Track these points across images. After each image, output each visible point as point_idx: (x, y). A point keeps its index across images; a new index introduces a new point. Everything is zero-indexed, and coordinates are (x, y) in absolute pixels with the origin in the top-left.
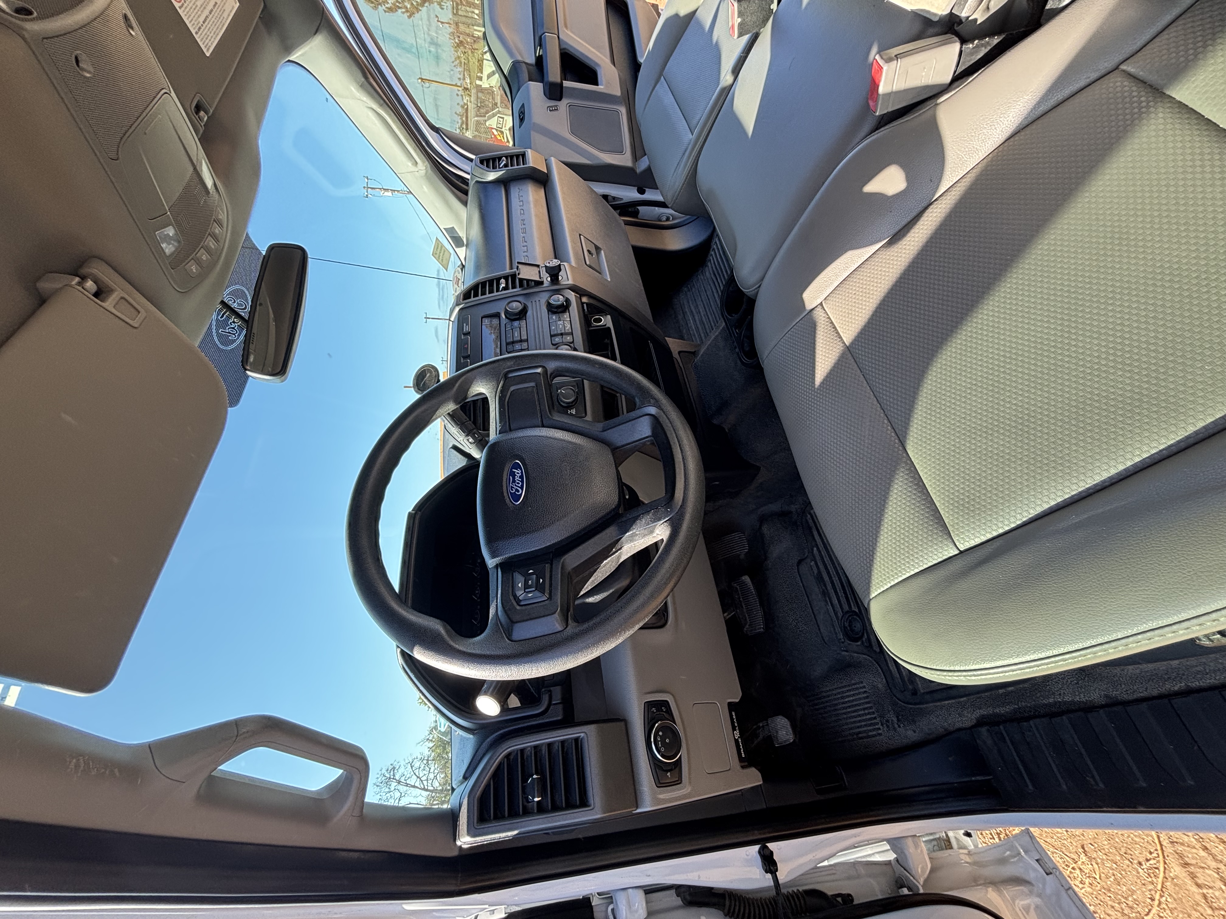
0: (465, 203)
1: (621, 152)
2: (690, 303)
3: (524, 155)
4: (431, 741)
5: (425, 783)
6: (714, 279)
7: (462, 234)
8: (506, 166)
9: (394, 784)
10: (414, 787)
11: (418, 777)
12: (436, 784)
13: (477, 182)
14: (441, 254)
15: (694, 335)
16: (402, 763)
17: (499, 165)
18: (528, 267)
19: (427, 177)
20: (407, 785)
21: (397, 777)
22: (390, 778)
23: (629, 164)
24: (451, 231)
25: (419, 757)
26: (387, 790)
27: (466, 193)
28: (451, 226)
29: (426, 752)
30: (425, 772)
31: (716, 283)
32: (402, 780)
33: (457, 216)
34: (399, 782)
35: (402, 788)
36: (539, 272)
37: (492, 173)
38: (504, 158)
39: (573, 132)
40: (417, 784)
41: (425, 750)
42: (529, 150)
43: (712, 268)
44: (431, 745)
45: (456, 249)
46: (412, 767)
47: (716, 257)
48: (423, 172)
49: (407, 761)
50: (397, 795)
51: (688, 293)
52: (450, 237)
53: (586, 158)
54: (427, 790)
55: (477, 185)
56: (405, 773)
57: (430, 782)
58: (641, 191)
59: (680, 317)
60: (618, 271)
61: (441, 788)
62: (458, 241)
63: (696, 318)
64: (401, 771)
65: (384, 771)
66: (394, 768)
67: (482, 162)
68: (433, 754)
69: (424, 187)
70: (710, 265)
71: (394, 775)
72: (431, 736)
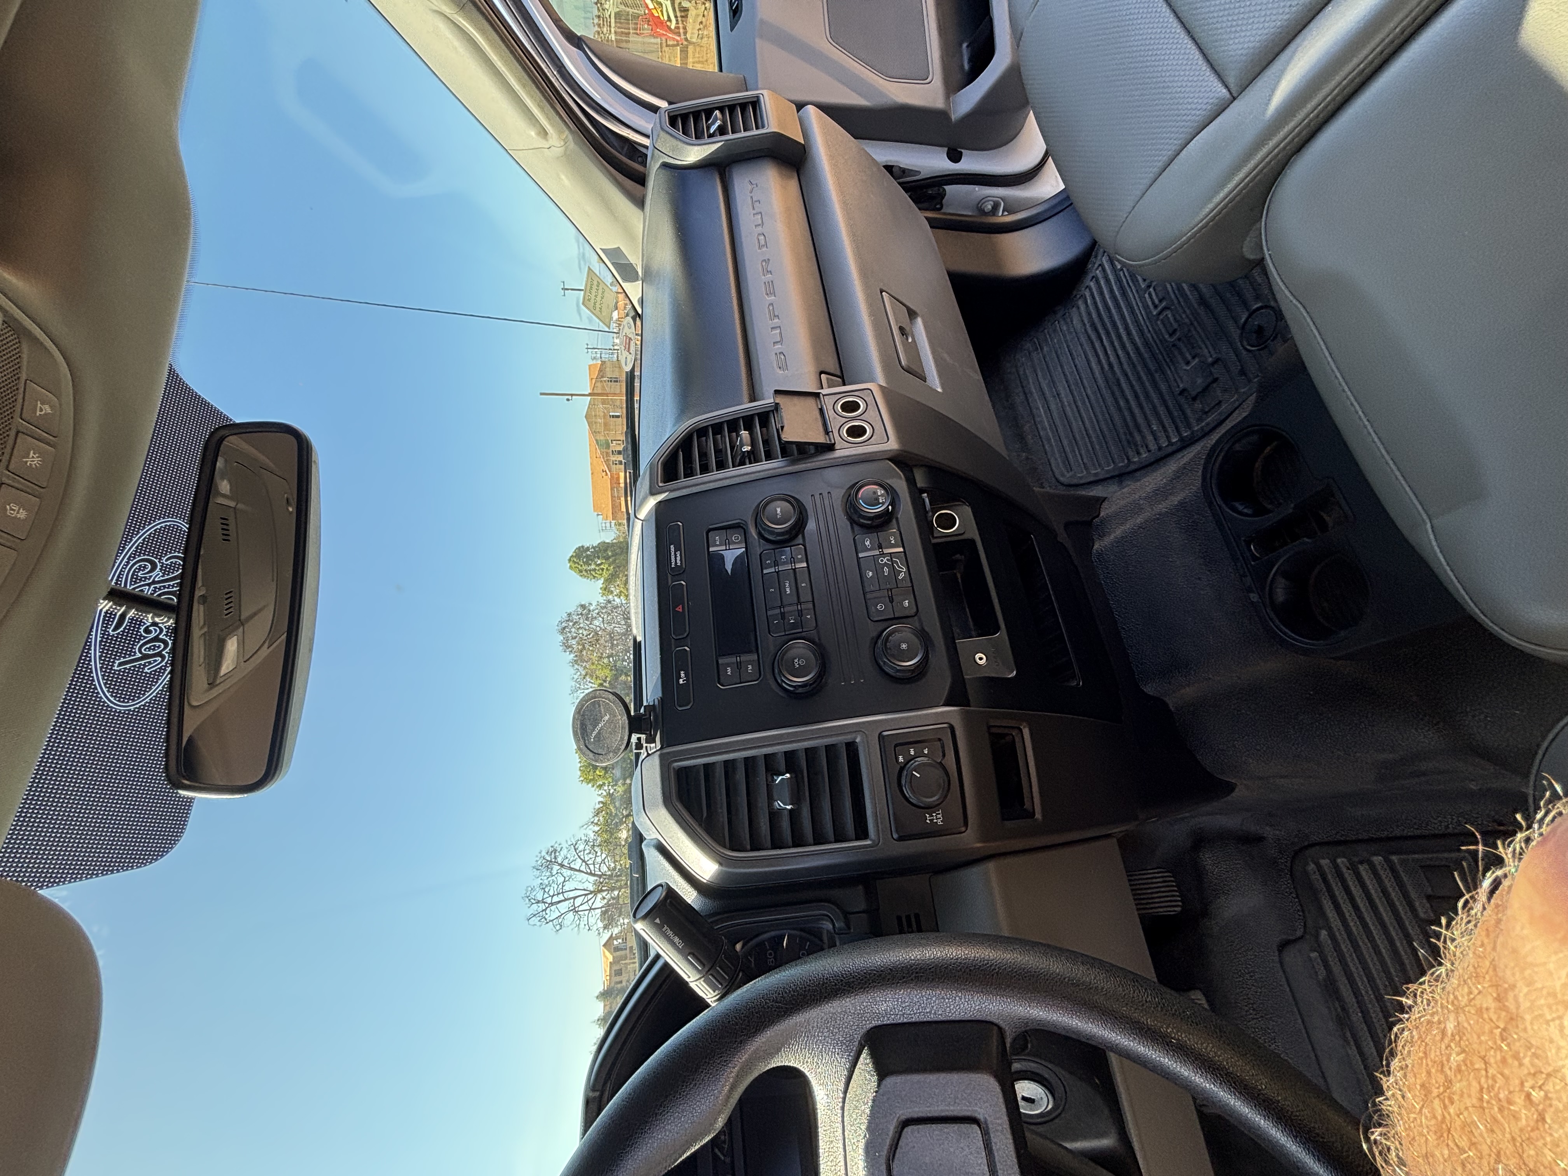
0: (640, 203)
1: (923, 77)
2: (1040, 374)
3: (755, 103)
4: (597, 824)
5: (592, 867)
6: (1093, 337)
7: (636, 260)
8: (722, 131)
9: (556, 868)
10: (579, 871)
11: (584, 861)
12: (604, 869)
13: (665, 165)
14: (599, 299)
15: (1049, 440)
16: (564, 845)
17: (708, 128)
18: (796, 400)
19: (567, 157)
20: (571, 869)
21: (559, 860)
22: (551, 861)
23: (939, 103)
24: (615, 254)
25: (584, 838)
26: (548, 874)
27: (641, 180)
28: (616, 246)
29: (592, 836)
30: (591, 856)
31: (1097, 345)
32: (565, 863)
33: (626, 230)
34: (562, 865)
35: (567, 873)
36: (821, 410)
37: (696, 148)
38: (717, 112)
39: (836, 37)
40: (583, 868)
41: (590, 832)
42: (765, 92)
43: (1089, 314)
44: (597, 828)
45: (623, 284)
46: (576, 850)
47: (1101, 293)
48: (558, 151)
49: (570, 843)
50: (561, 879)
51: (1034, 354)
52: (612, 264)
53: (860, 94)
54: (594, 875)
55: (665, 173)
56: (569, 856)
57: (597, 866)
58: (955, 156)
59: (1019, 399)
60: (948, 359)
61: (609, 873)
62: (627, 271)
63: (1053, 407)
64: (564, 852)
65: (544, 853)
66: (555, 851)
67: (673, 121)
68: (599, 839)
69: (563, 177)
70: (1082, 308)
71: (555, 858)
72: (597, 819)
